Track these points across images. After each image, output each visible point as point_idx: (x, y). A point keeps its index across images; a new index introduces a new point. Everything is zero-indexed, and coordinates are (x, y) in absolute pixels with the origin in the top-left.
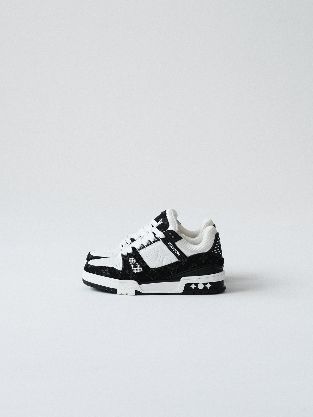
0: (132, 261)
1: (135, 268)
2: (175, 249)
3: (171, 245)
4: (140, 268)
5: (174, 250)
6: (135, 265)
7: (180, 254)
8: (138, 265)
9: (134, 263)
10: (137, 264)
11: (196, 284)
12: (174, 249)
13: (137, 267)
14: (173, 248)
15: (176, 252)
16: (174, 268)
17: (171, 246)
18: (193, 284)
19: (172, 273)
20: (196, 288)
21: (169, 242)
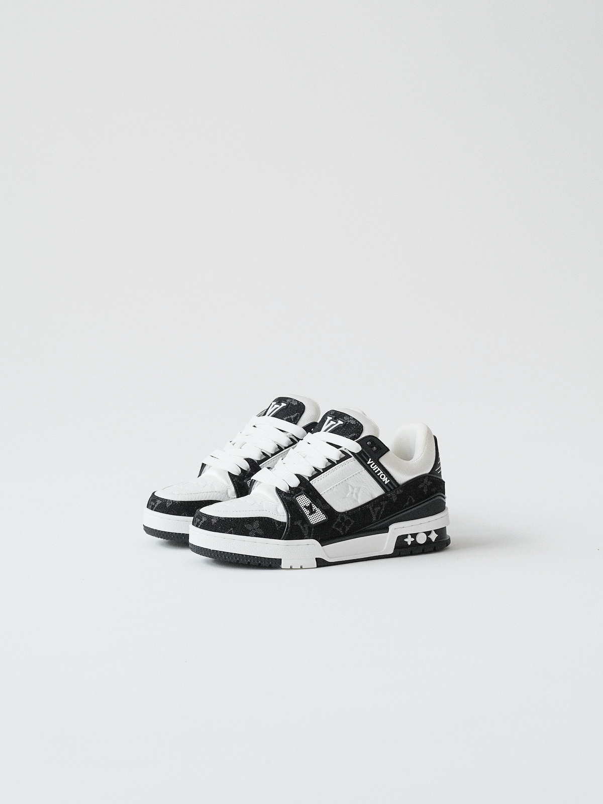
0: (303, 501)
1: (313, 515)
2: (381, 472)
3: (374, 463)
4: (321, 513)
5: (378, 475)
6: (310, 508)
7: (389, 481)
8: (317, 509)
9: (309, 505)
10: (314, 507)
11: (414, 535)
12: (379, 472)
13: (315, 512)
14: (377, 469)
15: (383, 477)
16: (379, 508)
17: (373, 466)
18: (409, 537)
19: (374, 519)
20: (415, 543)
21: (370, 459)
